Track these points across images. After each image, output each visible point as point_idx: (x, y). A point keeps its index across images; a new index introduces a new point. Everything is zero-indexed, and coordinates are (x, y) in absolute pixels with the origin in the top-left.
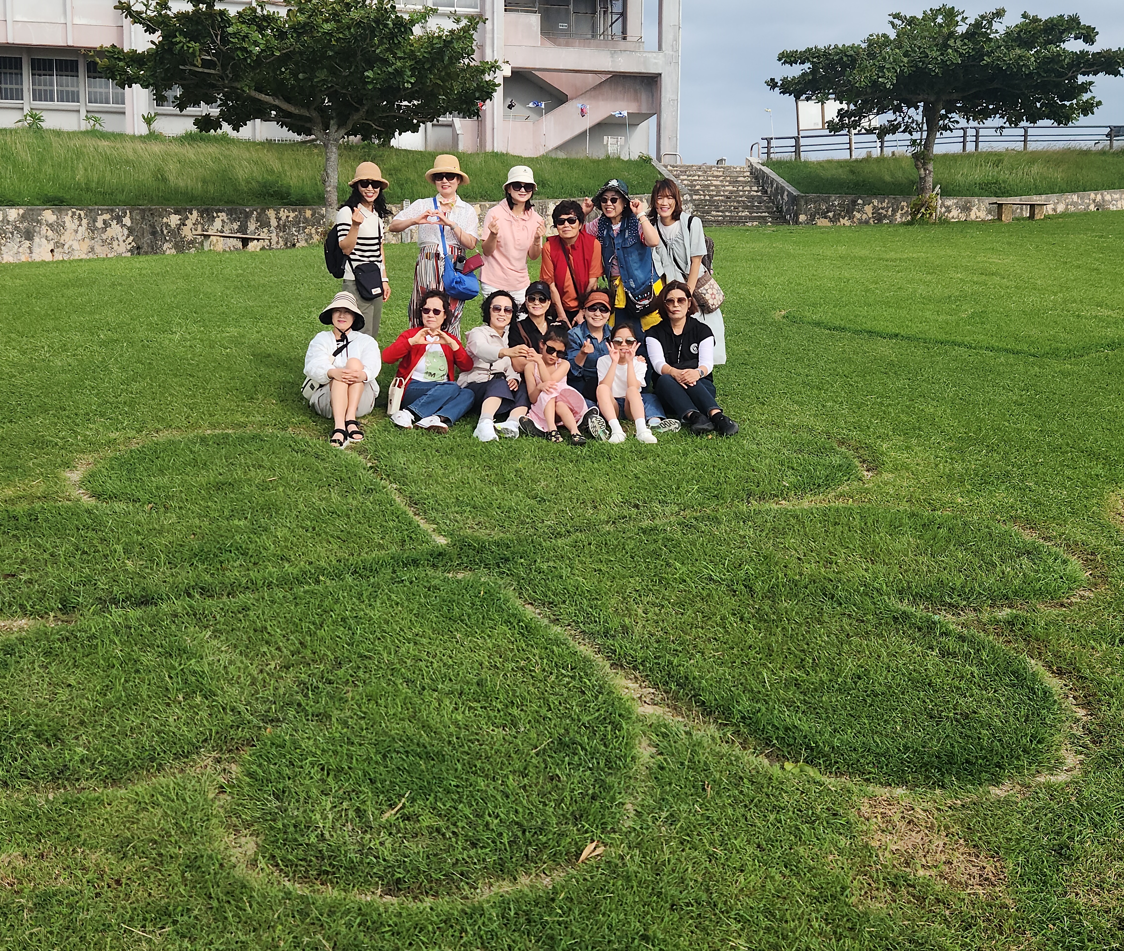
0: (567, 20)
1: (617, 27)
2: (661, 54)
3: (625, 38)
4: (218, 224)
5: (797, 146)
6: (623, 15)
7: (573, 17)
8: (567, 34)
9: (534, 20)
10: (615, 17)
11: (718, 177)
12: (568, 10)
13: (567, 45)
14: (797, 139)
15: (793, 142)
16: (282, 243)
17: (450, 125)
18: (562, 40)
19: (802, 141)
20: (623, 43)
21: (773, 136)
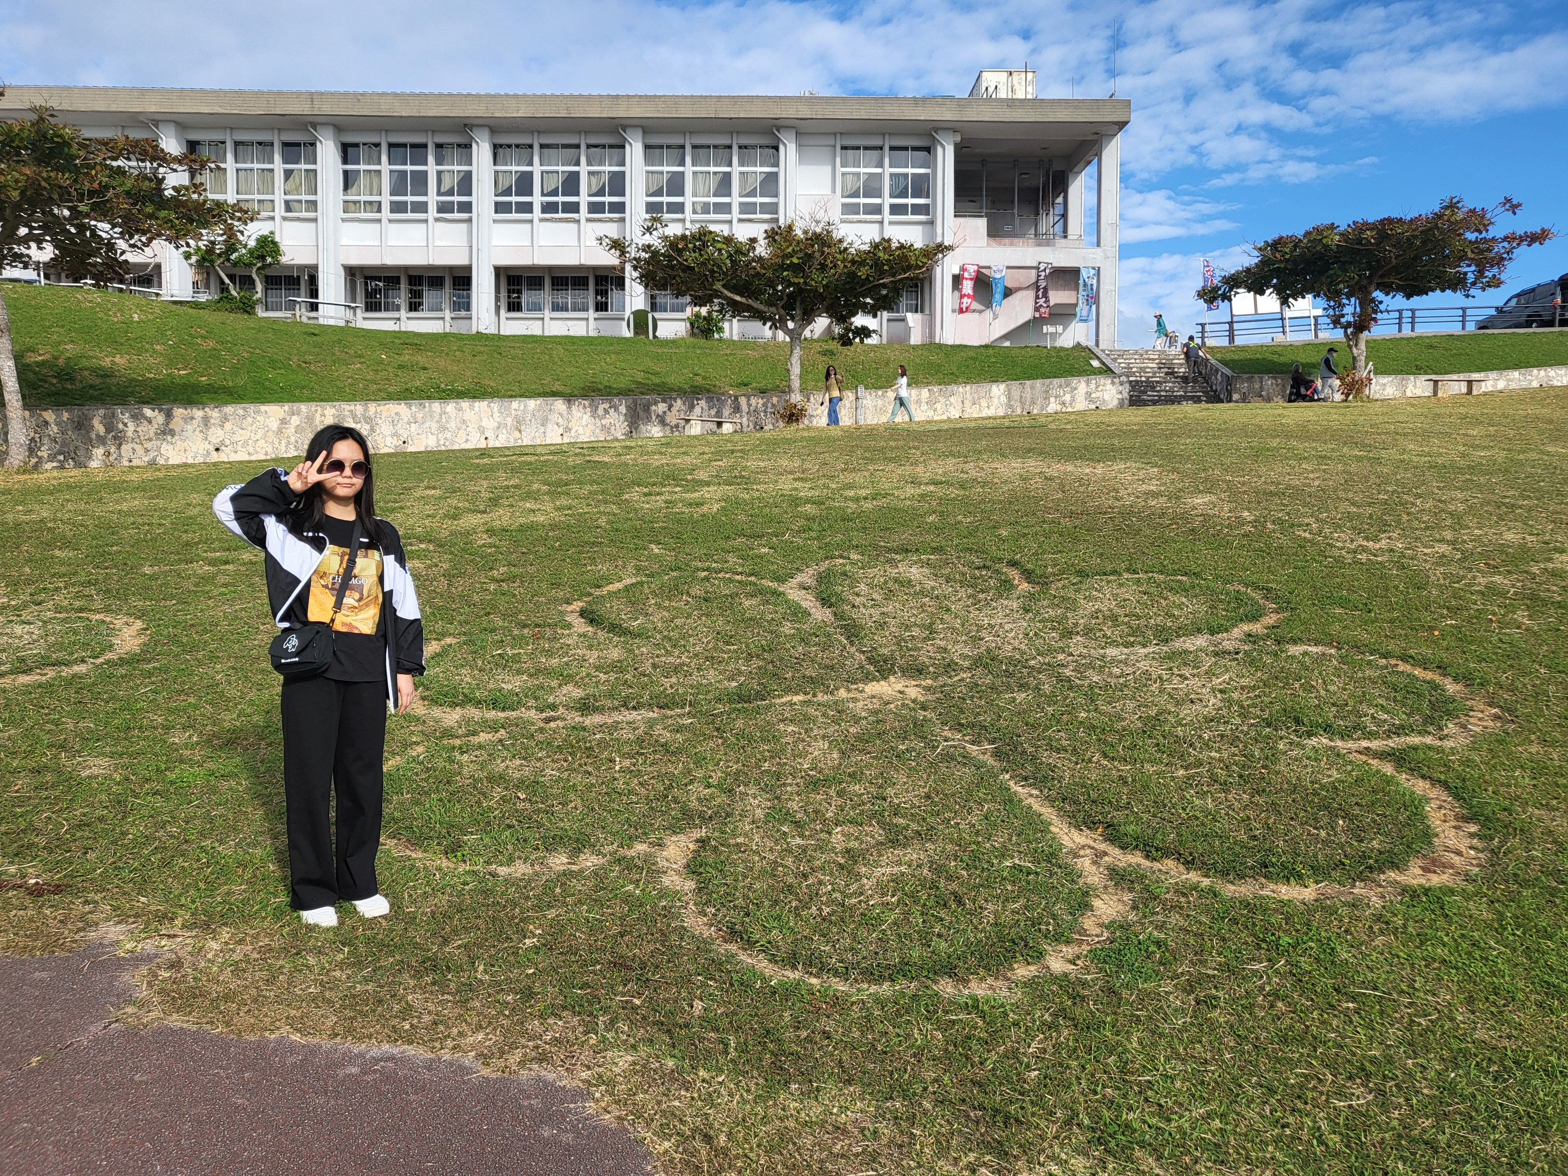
0: (1012, 224)
1: (1059, 227)
2: (1099, 249)
3: (1066, 237)
4: (697, 410)
5: (1231, 331)
6: (1064, 216)
7: (1017, 220)
8: (1013, 235)
9: (981, 224)
10: (1057, 218)
11: (1153, 359)
12: (1013, 214)
13: (1012, 245)
14: (1231, 323)
15: (1227, 327)
16: (751, 426)
17: (903, 320)
18: (1006, 240)
19: (1236, 326)
20: (1063, 241)
21: (1207, 321)
